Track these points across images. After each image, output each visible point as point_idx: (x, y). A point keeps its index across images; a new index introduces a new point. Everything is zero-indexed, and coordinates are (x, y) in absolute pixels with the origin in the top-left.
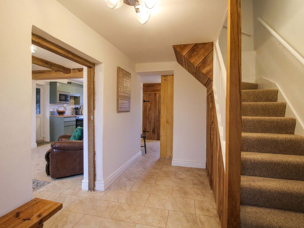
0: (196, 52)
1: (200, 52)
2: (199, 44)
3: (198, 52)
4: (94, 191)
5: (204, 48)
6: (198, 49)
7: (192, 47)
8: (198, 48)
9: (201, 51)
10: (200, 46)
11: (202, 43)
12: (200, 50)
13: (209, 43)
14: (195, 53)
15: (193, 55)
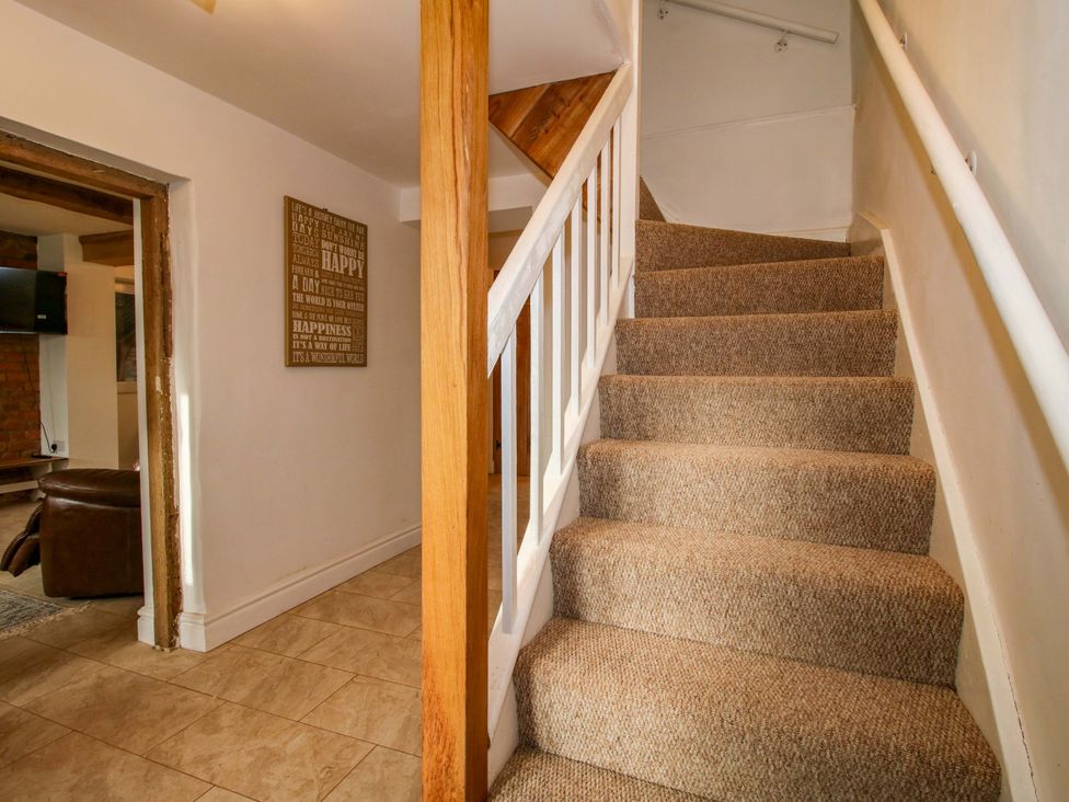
0: (553, 117)
1: (568, 115)
2: (563, 84)
3: (562, 117)
4: (171, 651)
5: (581, 98)
6: (562, 107)
7: (538, 98)
8: (562, 100)
9: (572, 110)
10: (568, 94)
11: (576, 81)
12: (568, 109)
13: (600, 75)
14: (550, 121)
15: (543, 131)
